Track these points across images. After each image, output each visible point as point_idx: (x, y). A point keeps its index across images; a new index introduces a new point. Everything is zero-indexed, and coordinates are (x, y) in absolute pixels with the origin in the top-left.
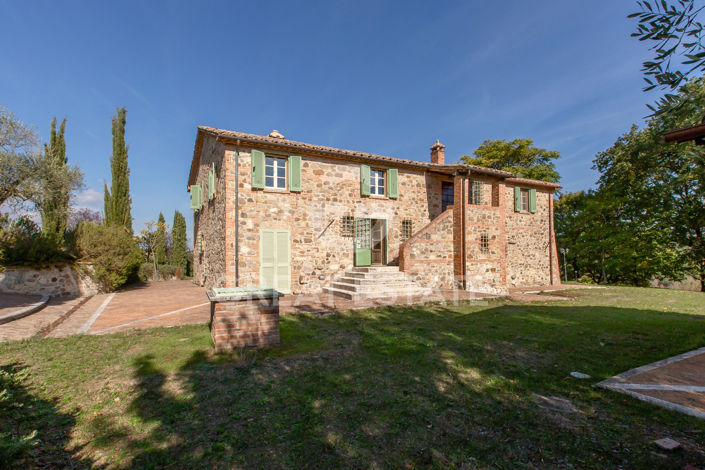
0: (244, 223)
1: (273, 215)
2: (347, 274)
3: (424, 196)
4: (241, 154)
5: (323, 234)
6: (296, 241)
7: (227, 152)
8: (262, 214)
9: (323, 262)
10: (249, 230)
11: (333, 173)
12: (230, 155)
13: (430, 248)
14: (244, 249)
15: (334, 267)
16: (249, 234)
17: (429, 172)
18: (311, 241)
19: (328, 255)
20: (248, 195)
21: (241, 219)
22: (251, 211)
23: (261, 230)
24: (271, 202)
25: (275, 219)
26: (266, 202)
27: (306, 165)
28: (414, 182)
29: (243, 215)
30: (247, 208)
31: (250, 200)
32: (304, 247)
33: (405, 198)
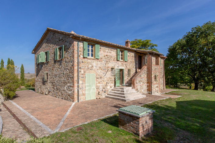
0: (80, 71)
1: (90, 68)
2: (112, 90)
3: (134, 61)
4: (80, 43)
5: (105, 75)
6: (97, 78)
7: (75, 42)
8: (86, 67)
9: (105, 86)
10: (82, 74)
11: (109, 52)
12: (75, 43)
13: (141, 80)
14: (80, 82)
15: (109, 87)
16: (82, 76)
17: (135, 52)
18: (102, 78)
19: (107, 83)
20: (82, 60)
21: (79, 70)
22: (83, 66)
23: (86, 74)
24: (90, 63)
25: (91, 69)
26: (88, 63)
27: (101, 48)
28: (131, 56)
29: (80, 68)
30: (81, 65)
31: (82, 62)
32: (100, 80)
33: (129, 61)
